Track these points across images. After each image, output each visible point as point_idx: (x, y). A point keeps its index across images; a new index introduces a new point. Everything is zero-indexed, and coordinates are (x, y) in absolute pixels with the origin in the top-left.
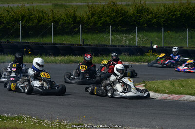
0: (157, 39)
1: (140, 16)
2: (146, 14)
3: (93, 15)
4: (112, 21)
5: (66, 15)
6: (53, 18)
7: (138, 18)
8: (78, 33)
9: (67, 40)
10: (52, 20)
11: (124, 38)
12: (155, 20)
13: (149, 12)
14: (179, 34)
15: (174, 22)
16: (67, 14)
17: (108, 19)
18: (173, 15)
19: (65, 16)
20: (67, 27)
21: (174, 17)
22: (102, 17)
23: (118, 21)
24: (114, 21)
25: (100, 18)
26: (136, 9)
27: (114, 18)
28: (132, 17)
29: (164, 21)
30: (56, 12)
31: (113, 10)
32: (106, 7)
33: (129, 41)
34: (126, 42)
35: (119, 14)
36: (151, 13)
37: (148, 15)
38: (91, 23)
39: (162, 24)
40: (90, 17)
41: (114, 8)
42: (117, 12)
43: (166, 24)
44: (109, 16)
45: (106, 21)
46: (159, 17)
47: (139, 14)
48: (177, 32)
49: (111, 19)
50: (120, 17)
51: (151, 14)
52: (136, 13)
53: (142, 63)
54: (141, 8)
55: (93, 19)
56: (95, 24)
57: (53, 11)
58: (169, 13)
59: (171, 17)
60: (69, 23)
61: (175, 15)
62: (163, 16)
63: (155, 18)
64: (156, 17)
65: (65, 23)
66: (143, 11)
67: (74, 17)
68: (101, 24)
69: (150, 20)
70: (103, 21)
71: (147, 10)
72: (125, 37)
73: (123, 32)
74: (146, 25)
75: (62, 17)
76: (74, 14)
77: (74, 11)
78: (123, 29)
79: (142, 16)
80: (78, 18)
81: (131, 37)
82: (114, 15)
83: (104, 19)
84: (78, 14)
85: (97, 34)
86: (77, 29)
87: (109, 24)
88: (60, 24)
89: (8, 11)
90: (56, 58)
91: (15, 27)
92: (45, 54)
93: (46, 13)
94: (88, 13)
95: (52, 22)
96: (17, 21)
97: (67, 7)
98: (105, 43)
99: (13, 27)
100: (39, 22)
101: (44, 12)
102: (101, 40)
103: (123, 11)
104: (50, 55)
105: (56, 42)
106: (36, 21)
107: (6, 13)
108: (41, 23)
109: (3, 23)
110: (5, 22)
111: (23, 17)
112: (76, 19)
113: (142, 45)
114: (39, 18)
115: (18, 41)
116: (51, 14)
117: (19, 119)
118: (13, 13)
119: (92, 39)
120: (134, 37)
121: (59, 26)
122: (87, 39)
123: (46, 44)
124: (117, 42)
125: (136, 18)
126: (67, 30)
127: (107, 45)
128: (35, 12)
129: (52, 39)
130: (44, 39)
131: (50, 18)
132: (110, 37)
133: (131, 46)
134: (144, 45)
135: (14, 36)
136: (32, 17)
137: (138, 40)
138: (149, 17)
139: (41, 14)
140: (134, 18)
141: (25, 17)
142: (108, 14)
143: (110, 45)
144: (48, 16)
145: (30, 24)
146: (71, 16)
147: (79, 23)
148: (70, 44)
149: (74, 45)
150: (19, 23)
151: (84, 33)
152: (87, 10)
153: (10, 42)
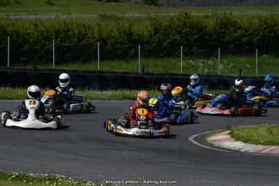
0: (248, 65)
1: (224, 33)
2: (232, 29)
3: (156, 30)
4: (183, 39)
5: (118, 31)
6: (100, 35)
7: (221, 35)
8: (135, 56)
9: (120, 67)
10: (98, 37)
11: (201, 65)
13: (237, 27)
15: (272, 41)
16: (120, 29)
17: (178, 37)
19: (117, 33)
20: (120, 48)
21: (273, 35)
22: (169, 34)
23: (192, 39)
24: (187, 40)
25: (167, 35)
26: (219, 22)
27: (187, 36)
28: (213, 35)
29: (258, 40)
30: (104, 27)
31: (185, 24)
32: (175, 20)
33: (209, 69)
34: (204, 70)
35: (193, 30)
36: (240, 28)
37: (235, 31)
38: (153, 42)
40: (153, 33)
41: (187, 21)
42: (191, 26)
44: (180, 33)
45: (175, 39)
46: (250, 35)
49: (182, 37)
50: (196, 33)
51: (240, 30)
52: (218, 28)
54: (225, 21)
55: (156, 36)
56: (159, 44)
57: (99, 25)
58: (265, 29)
60: (122, 43)
62: (257, 33)
63: (245, 36)
65: (117, 43)
66: (229, 26)
67: (130, 34)
68: (168, 44)
70: (170, 39)
71: (234, 24)
72: (203, 63)
73: (199, 56)
74: (232, 46)
75: (113, 34)
76: (130, 30)
77: (130, 25)
80: (134, 35)
81: (210, 62)
82: (186, 32)
83: (172, 37)
84: (135, 29)
85: (162, 58)
86: (133, 51)
87: (180, 45)
88: (109, 43)
89: (36, 25)
90: (104, 92)
91: (46, 48)
92: (87, 87)
93: (89, 27)
94: (150, 28)
95: (98, 41)
96: (48, 39)
97: (120, 20)
98: (173, 72)
99: (42, 47)
100: (80, 40)
101: (87, 26)
102: (168, 68)
103: (200, 26)
104: (94, 89)
105: (104, 70)
106: (76, 39)
107: (33, 28)
108: (83, 43)
109: (28, 41)
110: (32, 40)
111: (57, 33)
112: (132, 36)
113: (226, 75)
114: (79, 34)
115: (50, 68)
116: (96, 30)
117: (50, 179)
118: (43, 28)
119: (155, 65)
120: (215, 63)
121: (108, 47)
122: (148, 66)
123: (89, 72)
124: (191, 70)
125: (218, 36)
126: (119, 53)
127: (176, 75)
128: (75, 27)
129: (98, 66)
130: (86, 65)
131: (95, 35)
132: (181, 63)
133: (211, 76)
134: (229, 75)
135: (43, 61)
136: (70, 33)
137: (220, 66)
138: (237, 34)
139: (83, 30)
140: (215, 36)
141: (60, 33)
142: (179, 29)
143: (181, 75)
144: (93, 33)
145: (67, 44)
146: (125, 32)
147: (136, 42)
148: (123, 73)
149: (129, 73)
150: (51, 42)
151: (144, 57)
152: (148, 23)
153: (38, 70)
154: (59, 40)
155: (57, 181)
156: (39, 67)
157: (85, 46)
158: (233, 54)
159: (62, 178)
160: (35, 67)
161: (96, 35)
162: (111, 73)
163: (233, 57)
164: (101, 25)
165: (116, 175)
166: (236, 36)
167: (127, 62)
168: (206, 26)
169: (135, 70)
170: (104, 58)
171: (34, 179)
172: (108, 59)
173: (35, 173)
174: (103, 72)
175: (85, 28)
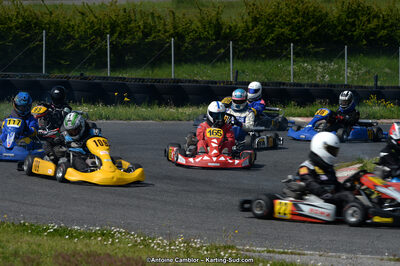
0: (387, 70)
1: (353, 24)
2: (364, 19)
3: (256, 21)
4: (295, 33)
5: (200, 21)
6: (175, 28)
7: (348, 27)
8: (224, 58)
9: (202, 73)
10: (172, 31)
11: (320, 70)
12: (383, 33)
13: (371, 15)
16: (203, 18)
17: (286, 30)
19: (199, 24)
20: (203, 46)
22: (274, 26)
23: (306, 33)
24: (299, 34)
25: (271, 28)
26: (345, 8)
27: (300, 28)
28: (337, 26)
30: (181, 16)
31: (297, 11)
32: (282, 6)
33: (331, 75)
34: (324, 77)
35: (309, 20)
36: (376, 16)
37: (369, 21)
38: (251, 37)
40: (250, 25)
41: (300, 7)
42: (306, 15)
44: (289, 23)
45: (282, 34)
46: (391, 26)
47: (351, 20)
49: (292, 30)
50: (312, 25)
51: (375, 20)
52: (344, 16)
54: (355, 6)
55: (255, 29)
56: (260, 39)
57: (173, 13)
60: (207, 39)
63: (383, 28)
64: (387, 24)
65: (199, 38)
66: (360, 14)
67: (218, 26)
68: (272, 40)
69: (373, 32)
70: (276, 33)
71: (368, 11)
72: (322, 67)
73: (317, 56)
74: (365, 42)
75: (193, 27)
76: (217, 20)
77: (218, 13)
78: (316, 50)
79: (357, 22)
80: (224, 27)
81: (333, 66)
82: (298, 22)
83: (278, 30)
84: (224, 18)
85: (264, 60)
86: (222, 51)
87: (289, 41)
88: (187, 40)
89: (83, 14)
90: (180, 110)
91: (97, 47)
92: (157, 101)
93: (159, 17)
94: (246, 17)
95: (171, 36)
96: (100, 34)
97: (203, 6)
98: (280, 80)
99: (92, 46)
100: (146, 35)
101: (156, 15)
102: (272, 74)
103: (319, 14)
104: (167, 104)
105: (180, 77)
106: (140, 34)
107: (79, 18)
108: (150, 39)
109: (72, 37)
110: (77, 36)
111: (114, 26)
112: (222, 29)
113: (356, 84)
114: (145, 27)
115: (103, 75)
116: (169, 20)
117: (103, 235)
118: (93, 18)
119: (253, 71)
120: (340, 68)
121: (186, 45)
122: (243, 72)
123: (159, 81)
124: (306, 78)
125: (344, 28)
126: (202, 53)
127: (284, 84)
128: (138, 16)
129: (172, 72)
130: (155, 71)
131: (167, 28)
132: (292, 68)
133: (334, 86)
134: (361, 84)
135: (94, 65)
136: (132, 25)
137: (347, 72)
138: (372, 25)
139: (150, 20)
140: (340, 28)
141: (118, 26)
142: (288, 19)
143: (291, 85)
144: (165, 25)
145: (127, 41)
146: (210, 23)
147: (227, 38)
148: (208, 82)
149: (216, 83)
150: (105, 39)
151: (238, 58)
152: (244, 10)
153: (86, 78)
154: (116, 35)
155: (113, 236)
156: (87, 74)
157: (152, 43)
158: (367, 54)
159: (120, 233)
160: (82, 74)
161: (169, 27)
162: (190, 81)
163: (366, 59)
164: (177, 14)
165: (197, 228)
166: (371, 29)
167: (214, 66)
168: (327, 14)
169: (225, 78)
170: (181, 60)
171: (81, 234)
172: (186, 63)
173: (82, 225)
174: (179, 81)
175: (153, 17)
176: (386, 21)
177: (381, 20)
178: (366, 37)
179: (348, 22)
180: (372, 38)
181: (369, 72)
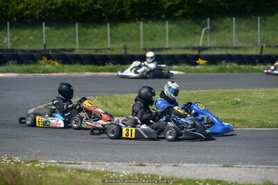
12: (28, 12)
14: (61, 31)
18: (51, 5)
39: (38, 17)
43: (43, 17)
47: (6, 4)
48: (58, 29)
53: (37, 74)
59: (49, 7)
61: (55, 4)
64: (29, 7)
69: (20, 12)
79: (10, 6)
176: (28, 5)
177: (25, 4)
178: (16, 16)
179: (4, 6)
180: (20, 16)
181: (19, 39)
